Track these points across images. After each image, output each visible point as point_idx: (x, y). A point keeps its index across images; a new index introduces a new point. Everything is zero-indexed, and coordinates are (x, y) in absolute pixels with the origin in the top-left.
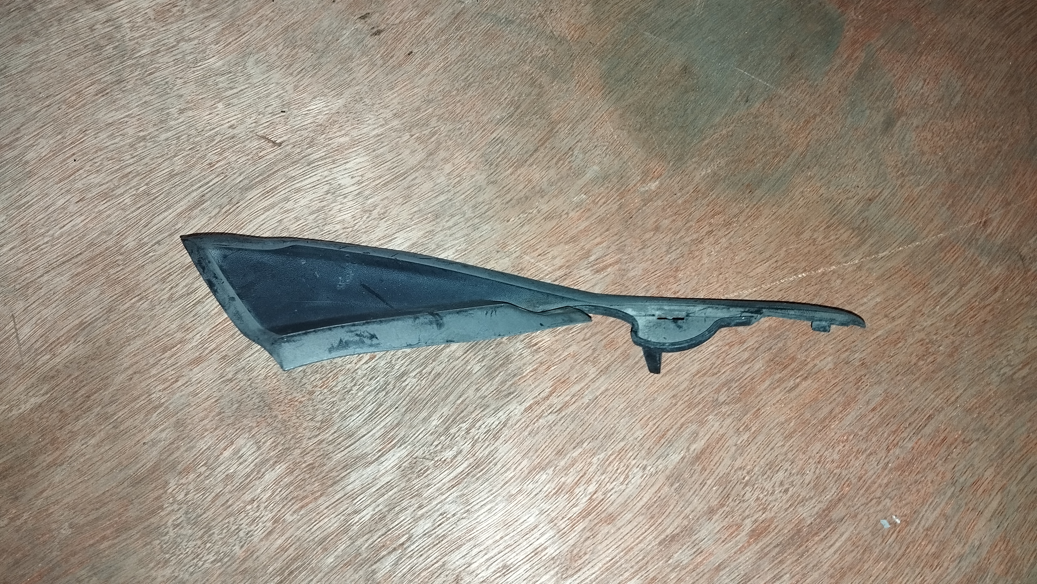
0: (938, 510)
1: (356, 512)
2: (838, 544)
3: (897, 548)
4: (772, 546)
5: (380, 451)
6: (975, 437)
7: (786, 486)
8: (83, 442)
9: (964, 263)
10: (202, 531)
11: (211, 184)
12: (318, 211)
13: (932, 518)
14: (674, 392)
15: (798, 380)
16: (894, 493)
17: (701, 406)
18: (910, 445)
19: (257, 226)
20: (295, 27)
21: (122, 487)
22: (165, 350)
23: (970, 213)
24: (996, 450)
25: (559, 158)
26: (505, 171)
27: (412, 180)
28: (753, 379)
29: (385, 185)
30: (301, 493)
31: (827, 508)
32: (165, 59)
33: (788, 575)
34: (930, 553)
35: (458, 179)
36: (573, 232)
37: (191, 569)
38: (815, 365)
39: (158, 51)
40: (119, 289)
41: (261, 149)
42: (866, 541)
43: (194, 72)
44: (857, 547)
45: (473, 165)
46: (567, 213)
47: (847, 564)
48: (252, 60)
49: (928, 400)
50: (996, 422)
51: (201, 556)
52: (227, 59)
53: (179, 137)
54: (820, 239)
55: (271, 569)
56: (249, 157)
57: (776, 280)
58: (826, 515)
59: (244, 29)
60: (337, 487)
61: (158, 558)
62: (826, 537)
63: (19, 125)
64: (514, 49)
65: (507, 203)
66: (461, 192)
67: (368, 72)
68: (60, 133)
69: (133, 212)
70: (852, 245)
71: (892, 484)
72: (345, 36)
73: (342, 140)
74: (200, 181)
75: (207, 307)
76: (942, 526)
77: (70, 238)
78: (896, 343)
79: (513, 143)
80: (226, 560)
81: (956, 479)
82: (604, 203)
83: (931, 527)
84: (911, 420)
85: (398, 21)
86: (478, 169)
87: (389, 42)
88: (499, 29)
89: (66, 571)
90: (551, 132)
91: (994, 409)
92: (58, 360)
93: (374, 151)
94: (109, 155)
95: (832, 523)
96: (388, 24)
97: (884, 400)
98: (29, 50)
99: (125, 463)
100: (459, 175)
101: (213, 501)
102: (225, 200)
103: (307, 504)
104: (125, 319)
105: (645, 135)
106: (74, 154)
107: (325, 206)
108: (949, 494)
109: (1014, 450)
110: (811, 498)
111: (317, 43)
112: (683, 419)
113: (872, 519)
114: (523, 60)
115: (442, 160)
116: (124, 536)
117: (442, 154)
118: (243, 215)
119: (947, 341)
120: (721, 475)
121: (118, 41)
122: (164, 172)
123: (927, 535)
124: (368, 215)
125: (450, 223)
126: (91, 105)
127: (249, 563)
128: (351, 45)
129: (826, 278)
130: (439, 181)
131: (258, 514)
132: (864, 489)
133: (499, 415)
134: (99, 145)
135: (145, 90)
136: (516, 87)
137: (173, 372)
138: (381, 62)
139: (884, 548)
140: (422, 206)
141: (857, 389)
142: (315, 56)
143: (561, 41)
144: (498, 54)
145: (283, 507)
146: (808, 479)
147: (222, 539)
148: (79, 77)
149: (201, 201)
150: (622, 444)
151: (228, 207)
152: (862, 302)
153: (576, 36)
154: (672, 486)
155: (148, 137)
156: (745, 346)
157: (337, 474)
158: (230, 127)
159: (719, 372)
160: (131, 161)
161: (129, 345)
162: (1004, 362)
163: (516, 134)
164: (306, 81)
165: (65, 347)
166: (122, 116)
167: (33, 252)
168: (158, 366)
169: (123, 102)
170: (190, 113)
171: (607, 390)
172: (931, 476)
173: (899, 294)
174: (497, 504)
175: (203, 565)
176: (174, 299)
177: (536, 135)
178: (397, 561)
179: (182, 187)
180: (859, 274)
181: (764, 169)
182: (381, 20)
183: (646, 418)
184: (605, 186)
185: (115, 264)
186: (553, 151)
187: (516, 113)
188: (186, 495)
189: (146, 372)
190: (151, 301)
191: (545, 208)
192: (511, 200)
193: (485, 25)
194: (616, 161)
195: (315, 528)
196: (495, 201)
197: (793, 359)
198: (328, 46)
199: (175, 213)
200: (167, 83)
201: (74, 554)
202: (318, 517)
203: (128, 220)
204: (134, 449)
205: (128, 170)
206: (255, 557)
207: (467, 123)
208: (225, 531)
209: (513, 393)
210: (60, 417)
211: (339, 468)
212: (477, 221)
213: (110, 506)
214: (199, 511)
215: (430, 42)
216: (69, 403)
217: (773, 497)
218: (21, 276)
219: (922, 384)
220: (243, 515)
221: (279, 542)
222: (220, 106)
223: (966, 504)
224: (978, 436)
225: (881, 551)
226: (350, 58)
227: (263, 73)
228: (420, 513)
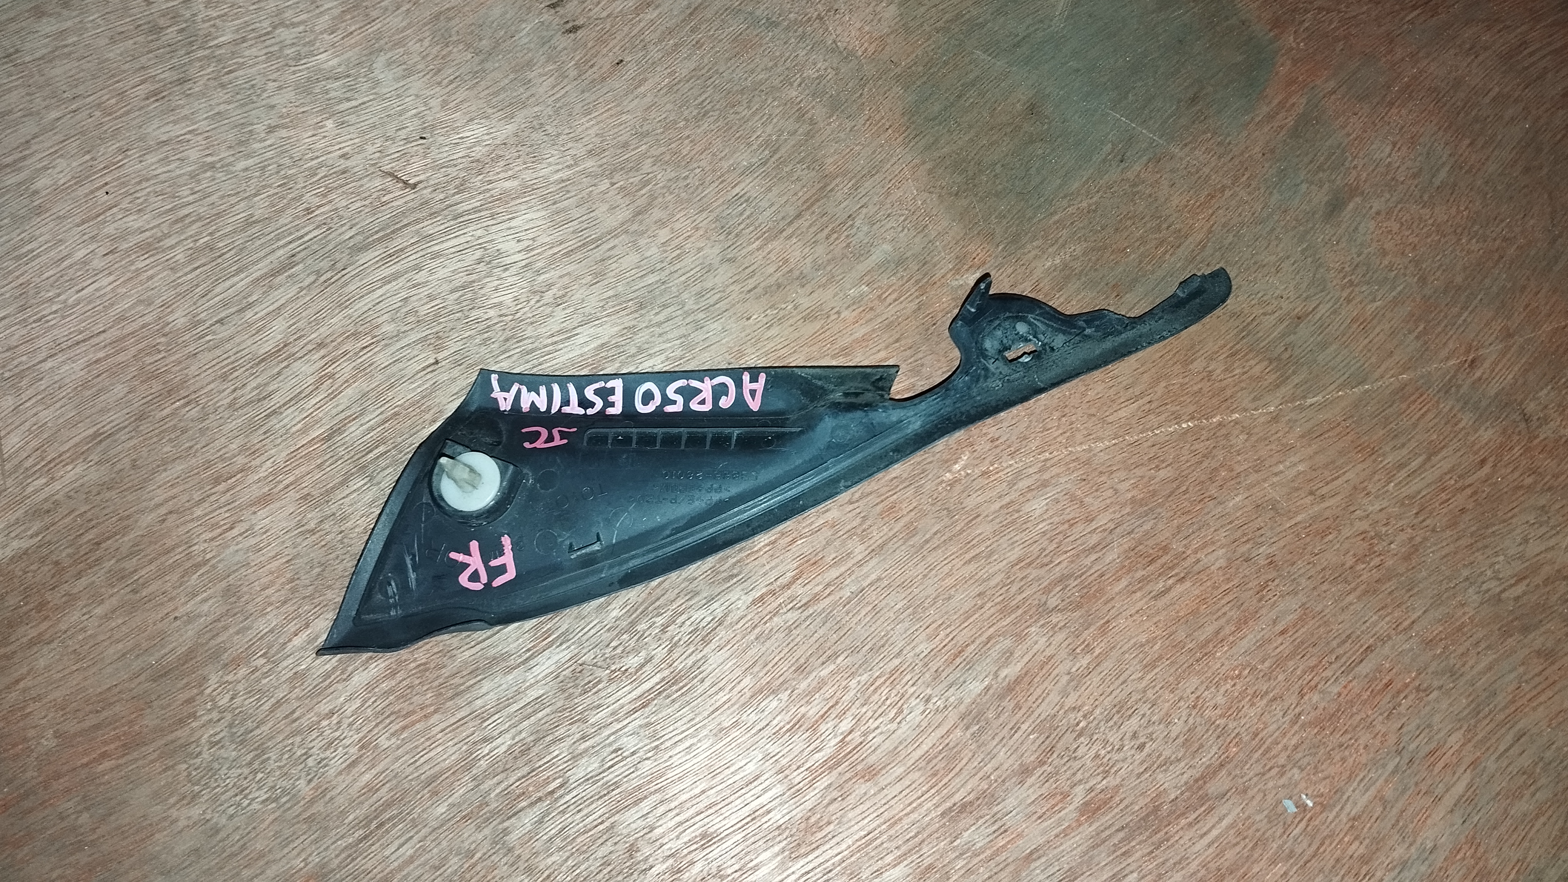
0: (1372, 791)
1: (485, 740)
2: (1215, 833)
3: (1305, 844)
4: (1114, 829)
5: (529, 650)
6: (1436, 684)
7: (1142, 740)
8: (85, 610)
9: (1436, 421)
10: (252, 755)
11: (306, 238)
12: (464, 287)
13: (1363, 801)
14: (981, 589)
15: (1170, 582)
16: (1306, 760)
17: (1020, 612)
18: (1335, 690)
19: (370, 306)
20: (451, 14)
21: (137, 681)
22: (217, 481)
23: (1451, 345)
24: (1469, 705)
25: (833, 229)
26: (749, 245)
27: (609, 250)
28: (1102, 575)
29: (568, 254)
30: (406, 707)
31: (1202, 777)
32: (254, 51)
33: (1135, 875)
34: (1356, 855)
35: (678, 252)
36: (847, 340)
37: (231, 811)
38: (1198, 561)
39: (244, 40)
40: (156, 386)
41: (386, 191)
42: (1258, 830)
43: (294, 73)
44: (1244, 838)
45: (701, 232)
46: (838, 313)
47: (1227, 864)
48: (382, 59)
49: (1368, 624)
50: (1470, 664)
51: (247, 791)
52: (345, 56)
53: (265, 167)
54: (1218, 371)
55: (351, 817)
56: (367, 202)
57: (1148, 430)
58: (1200, 788)
59: (374, 14)
60: (460, 701)
61: (183, 790)
62: (1197, 821)
63: (29, 137)
64: (776, 65)
65: (749, 291)
66: (680, 272)
67: (554, 87)
68: (89, 152)
69: (186, 274)
70: (1266, 383)
71: (1304, 746)
72: (525, 32)
73: (508, 184)
74: (291, 234)
75: (285, 421)
76: (1376, 815)
77: (90, 307)
78: (1323, 534)
79: (765, 204)
80: (284, 800)
81: (1401, 746)
82: (895, 300)
83: (1359, 817)
84: (1341, 651)
85: (605, 14)
86: (708, 239)
87: (590, 45)
88: (755, 33)
89: (44, 802)
90: (823, 192)
91: (1468, 644)
92: (57, 486)
93: (554, 204)
94: (158, 188)
95: (1209, 800)
96: (589, 18)
97: (1300, 619)
98: (54, 28)
99: (144, 645)
100: (679, 247)
101: (272, 710)
102: (325, 264)
103: (413, 724)
104: (162, 432)
105: (964, 202)
106: (106, 184)
107: (474, 282)
108: (1391, 767)
109: (1495, 706)
110: (1179, 760)
111: (480, 40)
112: (992, 630)
113: (1269, 797)
114: (788, 82)
115: (656, 222)
116: (135, 755)
117: (657, 214)
118: (351, 287)
119: (1403, 536)
120: (1042, 718)
121: (186, 21)
122: (239, 217)
123: (1352, 827)
124: (538, 298)
125: (661, 317)
126: (137, 113)
127: (319, 807)
128: (532, 46)
129: (1224, 431)
130: (648, 254)
131: (337, 734)
132: (1260, 752)
133: (712, 608)
134: (144, 172)
135: (221, 95)
136: (775, 120)
137: (227, 515)
138: (575, 72)
139: (1285, 843)
140: (620, 289)
141: (1260, 600)
142: (477, 59)
143: (848, 55)
144: (752, 71)
145: (377, 725)
146: (1175, 730)
147: (280, 767)
148: (124, 71)
149: (290, 262)
150: (896, 662)
151: (329, 275)
152: (1276, 470)
153: (871, 49)
154: (967, 729)
155: (218, 165)
156: (1094, 525)
157: (462, 681)
158: (343, 156)
159: (1051, 562)
160: (191, 198)
161: (165, 470)
162: (1489, 573)
163: (769, 190)
164: (461, 95)
165: (70, 467)
166: (182, 132)
167: (34, 325)
168: (206, 505)
169: (185, 112)
170: (284, 133)
171: (879, 579)
172: (1365, 738)
173: (1333, 462)
174: (699, 741)
175: (249, 804)
176: (237, 406)
177: (800, 194)
178: (543, 817)
179: (263, 241)
180: (1274, 427)
181: (1140, 262)
182: (579, 11)
183: (934, 626)
184: (899, 275)
185: (154, 349)
186: (824, 218)
187: (773, 159)
188: (232, 699)
189: (188, 512)
190: (203, 408)
191: (805, 302)
192: (755, 288)
193: (736, 26)
194: (917, 240)
195: (422, 760)
196: (732, 288)
197: (1165, 549)
198: (497, 44)
199: (250, 279)
200: (253, 86)
201: (58, 776)
202: (428, 743)
203: (179, 285)
204: (160, 625)
205: (185, 211)
206: (328, 797)
207: (698, 171)
208: (286, 756)
209: (736, 575)
210: (53, 571)
211: (465, 673)
212: (701, 315)
213: (117, 708)
214: (249, 724)
215: (651, 47)
216: (69, 551)
217: (1121, 755)
218: (13, 359)
219: (1359, 598)
220: (315, 734)
221: (367, 777)
222: (330, 124)
223: (1416, 784)
224: (1441, 682)
225: (1280, 847)
226: (529, 65)
227: (397, 80)
228: (583, 746)
